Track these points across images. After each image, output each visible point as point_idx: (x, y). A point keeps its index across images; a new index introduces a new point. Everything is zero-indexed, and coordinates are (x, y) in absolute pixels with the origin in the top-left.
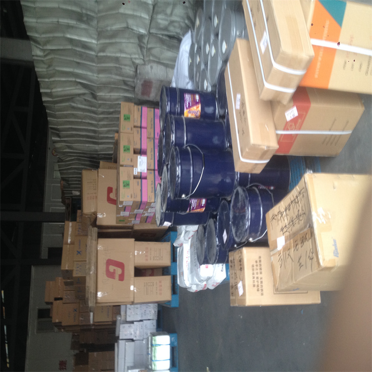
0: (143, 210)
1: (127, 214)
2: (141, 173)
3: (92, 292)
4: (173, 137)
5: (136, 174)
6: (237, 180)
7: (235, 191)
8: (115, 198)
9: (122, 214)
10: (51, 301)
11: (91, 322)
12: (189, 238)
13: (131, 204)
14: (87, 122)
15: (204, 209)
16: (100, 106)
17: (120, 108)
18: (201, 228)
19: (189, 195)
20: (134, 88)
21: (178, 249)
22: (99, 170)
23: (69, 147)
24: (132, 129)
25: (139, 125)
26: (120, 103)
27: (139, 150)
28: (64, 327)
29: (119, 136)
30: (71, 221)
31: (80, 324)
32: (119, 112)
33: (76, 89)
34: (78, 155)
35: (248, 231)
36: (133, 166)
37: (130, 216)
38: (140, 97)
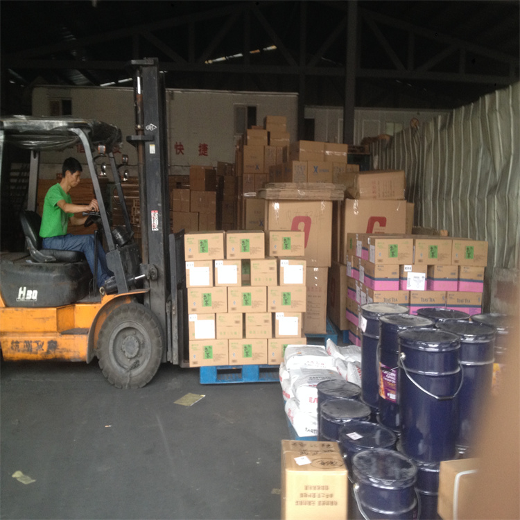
0: (363, 282)
1: (359, 253)
2: (406, 279)
3: (281, 194)
4: (470, 339)
5: (405, 270)
6: (423, 466)
7: (410, 461)
8: (373, 232)
9: (359, 243)
10: (268, 126)
11: (246, 195)
12: (338, 369)
13: (371, 261)
14: (461, 177)
15: (384, 397)
16: (481, 201)
17: (479, 239)
18: (357, 391)
19: (404, 368)
20: (506, 267)
21: (323, 347)
22: (405, 201)
23: (429, 146)
24: (456, 261)
25: (462, 276)
26: (486, 239)
27: (432, 276)
28: (241, 151)
29: (444, 238)
30: (348, 155)
31: (244, 175)
32: (473, 238)
33: (501, 156)
34: (420, 164)
35: (367, 482)
36: (413, 264)
37: (356, 258)
38: (496, 278)
